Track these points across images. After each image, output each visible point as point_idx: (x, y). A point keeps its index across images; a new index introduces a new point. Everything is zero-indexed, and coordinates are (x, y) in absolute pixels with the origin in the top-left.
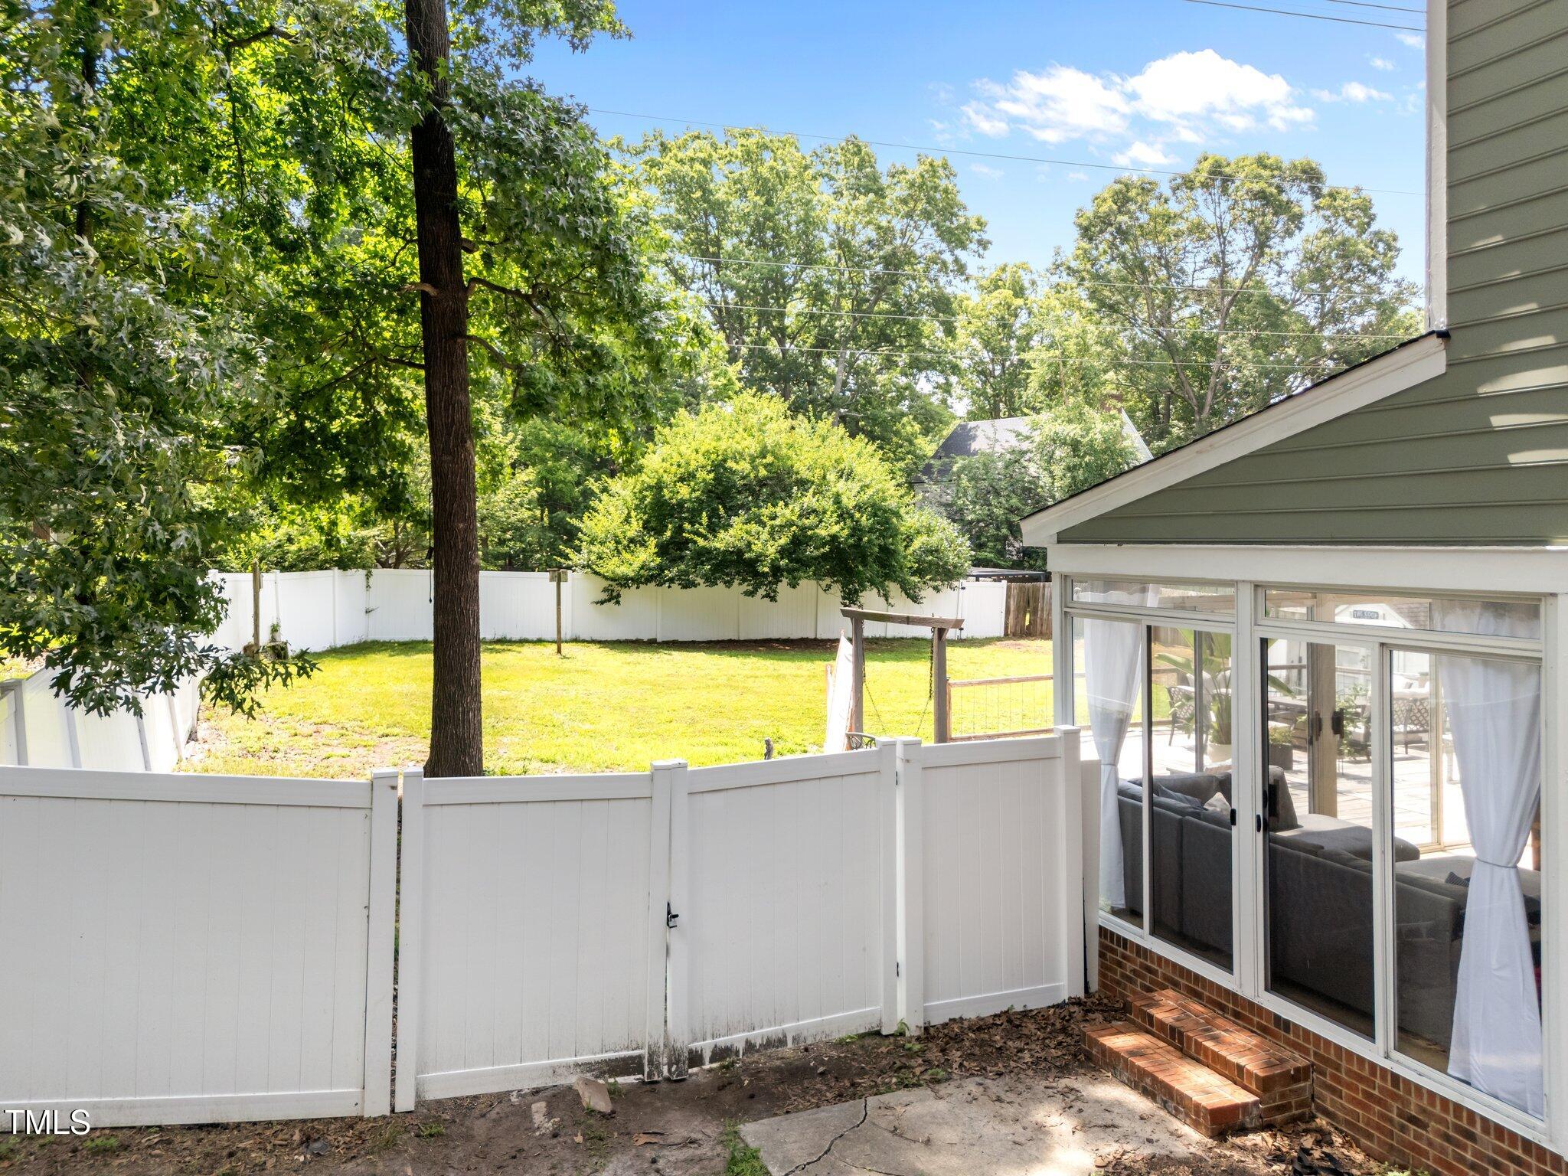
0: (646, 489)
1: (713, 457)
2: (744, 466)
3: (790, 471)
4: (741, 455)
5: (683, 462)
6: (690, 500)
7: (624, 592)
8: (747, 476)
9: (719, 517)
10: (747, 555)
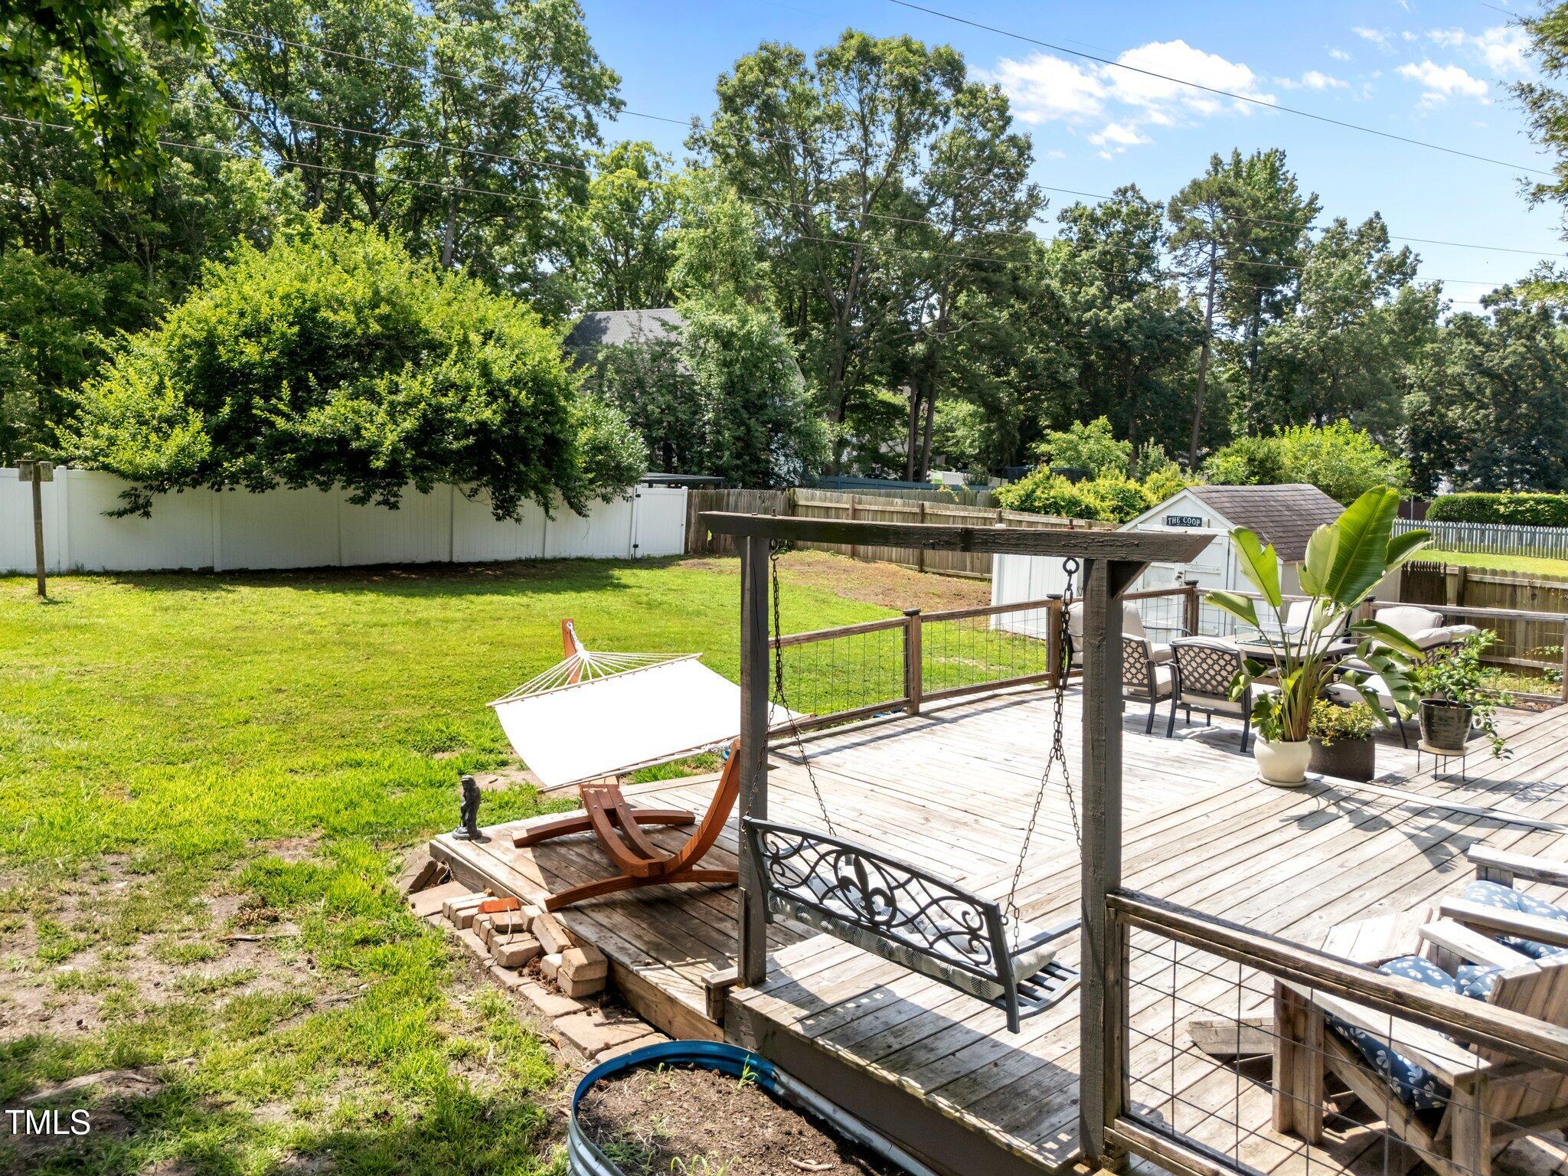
0: (189, 347)
1: (297, 303)
2: (347, 317)
3: (415, 328)
4: (341, 303)
5: (248, 308)
6: (261, 364)
7: (156, 498)
8: (352, 331)
9: (309, 390)
10: (354, 445)
